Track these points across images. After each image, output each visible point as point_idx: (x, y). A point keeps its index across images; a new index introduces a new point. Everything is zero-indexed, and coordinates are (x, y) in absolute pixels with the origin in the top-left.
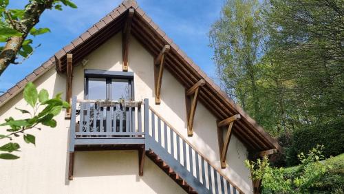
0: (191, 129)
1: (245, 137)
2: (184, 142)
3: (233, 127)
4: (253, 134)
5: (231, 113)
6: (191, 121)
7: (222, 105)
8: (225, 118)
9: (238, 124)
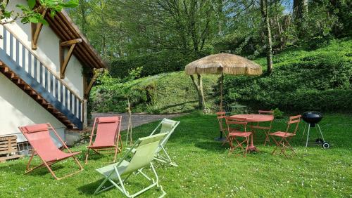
0: (35, 44)
1: (83, 57)
2: (30, 53)
3: (75, 48)
4: (89, 56)
5: (74, 37)
6: (35, 37)
7: (67, 28)
8: (68, 40)
9: (78, 46)
